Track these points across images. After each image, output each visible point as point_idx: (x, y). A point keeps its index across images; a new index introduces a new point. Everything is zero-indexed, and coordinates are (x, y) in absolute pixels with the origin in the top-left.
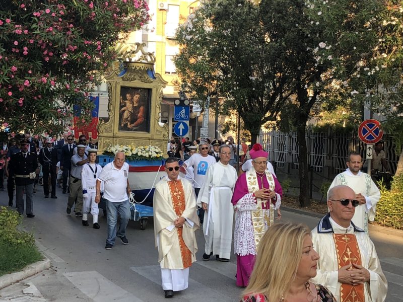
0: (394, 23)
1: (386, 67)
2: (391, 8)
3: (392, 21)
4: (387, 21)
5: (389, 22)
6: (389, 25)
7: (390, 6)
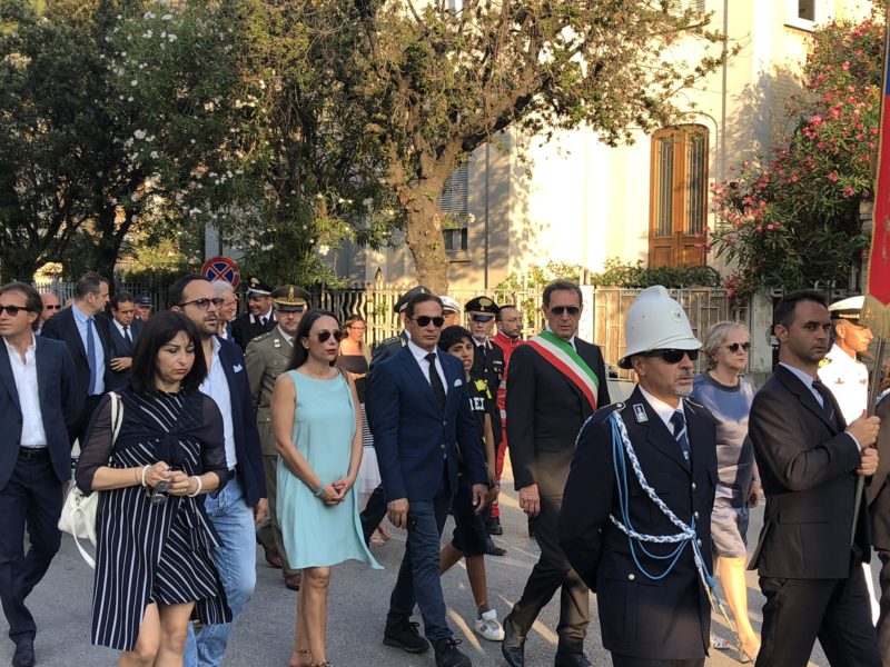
0: (252, 105)
1: (242, 172)
2: (249, 80)
3: (249, 101)
4: (242, 101)
5: (245, 104)
6: (244, 107)
7: (247, 76)
